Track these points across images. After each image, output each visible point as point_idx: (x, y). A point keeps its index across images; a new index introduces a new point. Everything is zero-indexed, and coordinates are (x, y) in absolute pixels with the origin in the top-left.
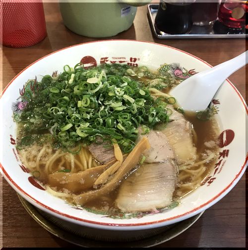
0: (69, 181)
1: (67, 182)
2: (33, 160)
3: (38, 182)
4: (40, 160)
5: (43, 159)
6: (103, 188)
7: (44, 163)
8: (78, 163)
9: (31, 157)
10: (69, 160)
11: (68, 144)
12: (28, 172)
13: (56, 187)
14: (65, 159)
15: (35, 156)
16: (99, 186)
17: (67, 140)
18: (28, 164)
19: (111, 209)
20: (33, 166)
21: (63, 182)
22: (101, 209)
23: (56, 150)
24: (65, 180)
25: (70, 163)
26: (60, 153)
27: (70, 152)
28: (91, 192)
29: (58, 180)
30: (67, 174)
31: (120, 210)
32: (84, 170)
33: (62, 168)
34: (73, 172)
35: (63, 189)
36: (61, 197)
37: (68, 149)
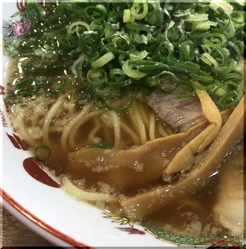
0: (111, 166)
1: (107, 168)
2: (37, 125)
3: (46, 170)
4: (52, 124)
5: (57, 123)
6: (185, 181)
7: (59, 129)
8: (128, 130)
9: (33, 119)
10: (109, 123)
11: (106, 92)
12: (25, 149)
13: (84, 180)
14: (101, 122)
15: (41, 117)
16: (176, 176)
17: (104, 86)
18: (27, 133)
19: (207, 228)
20: (36, 136)
21: (99, 169)
22: (184, 229)
23: (83, 105)
24: (102, 164)
25: (112, 130)
26: (90, 111)
27: (110, 109)
28: (158, 191)
29: (88, 165)
30: (107, 151)
31: (227, 230)
32: (140, 144)
33: (97, 140)
34: (120, 149)
35: (99, 183)
36: (94, 203)
37: (108, 102)
